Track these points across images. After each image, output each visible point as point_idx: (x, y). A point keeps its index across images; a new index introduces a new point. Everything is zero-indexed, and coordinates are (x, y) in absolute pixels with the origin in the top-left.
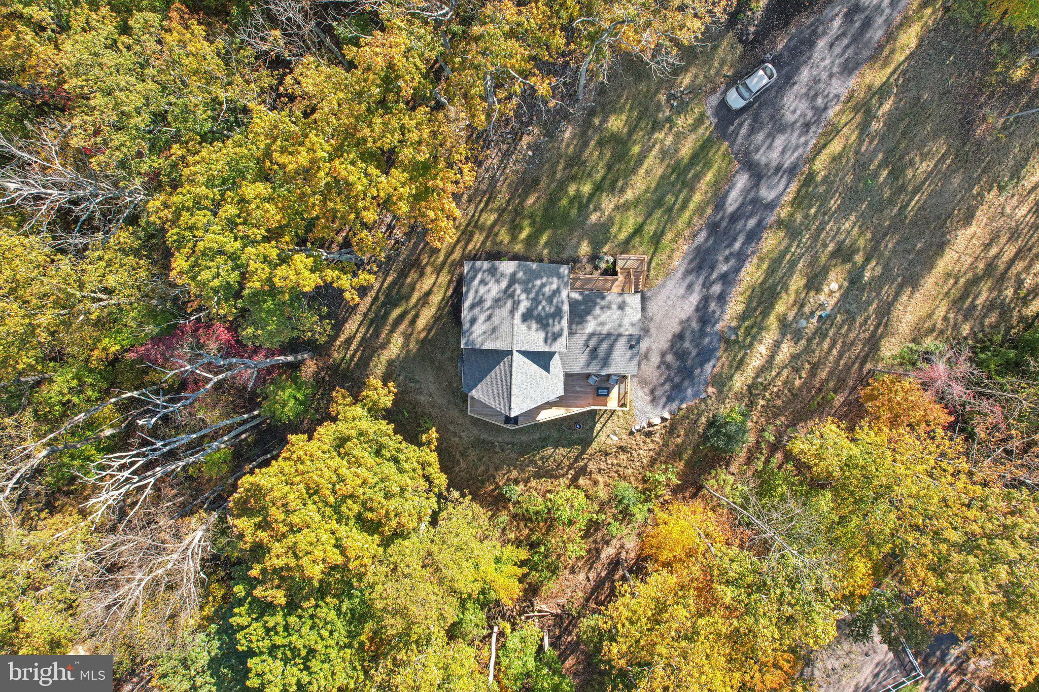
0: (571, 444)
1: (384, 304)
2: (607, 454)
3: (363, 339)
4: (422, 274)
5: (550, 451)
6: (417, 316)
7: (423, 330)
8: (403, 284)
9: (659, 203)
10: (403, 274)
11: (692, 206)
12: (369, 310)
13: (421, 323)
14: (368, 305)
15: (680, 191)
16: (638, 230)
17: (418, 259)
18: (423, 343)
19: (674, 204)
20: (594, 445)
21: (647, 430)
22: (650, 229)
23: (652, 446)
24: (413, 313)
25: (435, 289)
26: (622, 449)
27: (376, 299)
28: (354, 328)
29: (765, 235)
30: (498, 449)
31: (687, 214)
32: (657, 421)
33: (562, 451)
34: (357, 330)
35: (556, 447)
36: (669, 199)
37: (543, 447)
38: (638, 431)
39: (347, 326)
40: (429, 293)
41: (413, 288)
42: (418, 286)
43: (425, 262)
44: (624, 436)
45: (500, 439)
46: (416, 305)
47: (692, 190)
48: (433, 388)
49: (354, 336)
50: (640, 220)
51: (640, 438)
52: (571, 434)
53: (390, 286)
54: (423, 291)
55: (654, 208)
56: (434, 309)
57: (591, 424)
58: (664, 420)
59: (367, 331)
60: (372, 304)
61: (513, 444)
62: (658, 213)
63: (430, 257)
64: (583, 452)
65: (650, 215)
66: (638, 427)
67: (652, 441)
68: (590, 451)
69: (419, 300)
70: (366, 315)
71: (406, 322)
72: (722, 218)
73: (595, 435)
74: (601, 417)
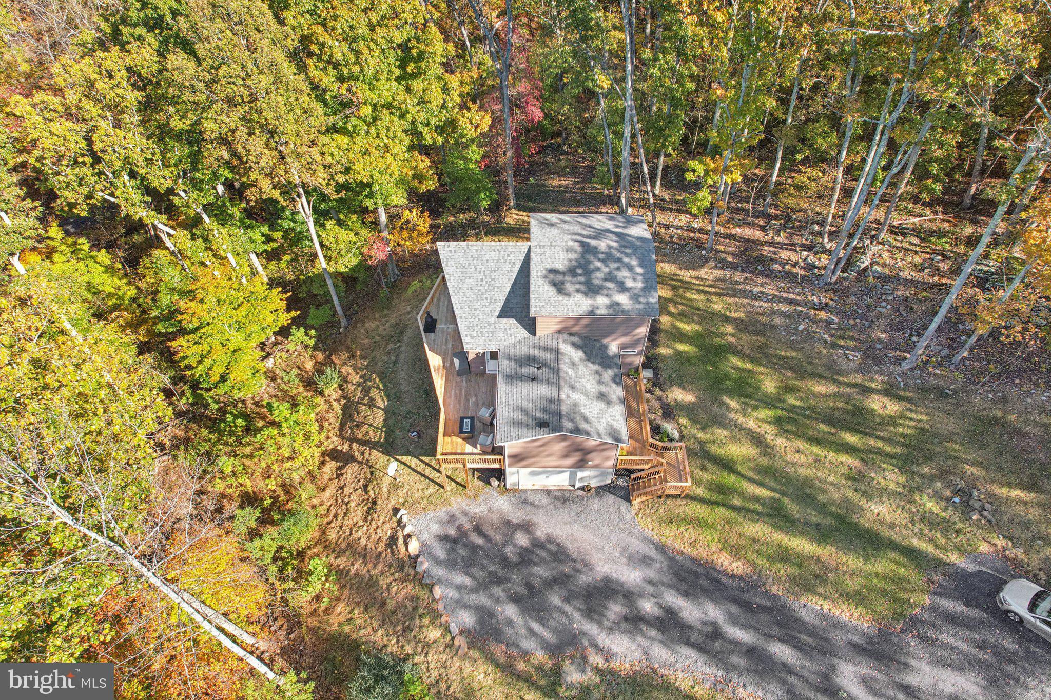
0: (388, 426)
21: (399, 536)
26: (373, 505)
32: (413, 548)
33: (379, 419)
35: (386, 410)
38: (399, 522)
44: (391, 502)
51: (387, 530)
52: (404, 429)
57: (417, 453)
58: (415, 561)
64: (373, 447)
66: (405, 519)
68: (374, 456)
73: (399, 458)
74: (427, 464)
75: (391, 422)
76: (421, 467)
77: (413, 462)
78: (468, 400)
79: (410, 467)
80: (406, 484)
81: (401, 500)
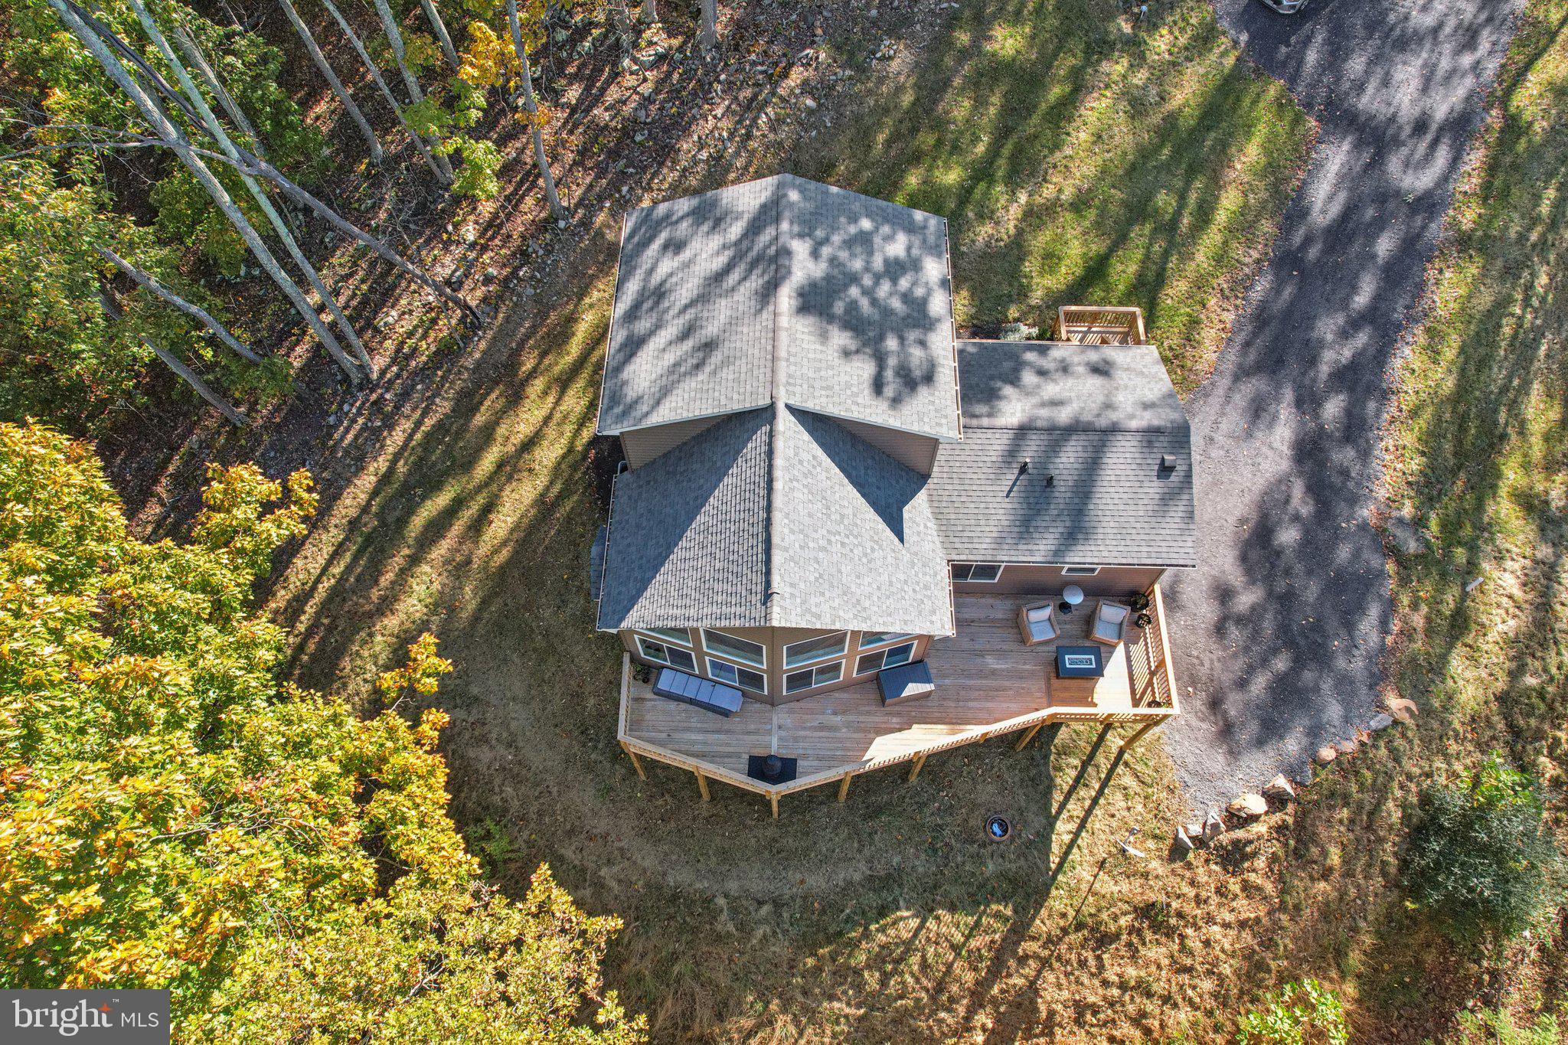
0: (974, 898)
1: (406, 488)
2: (1103, 940)
3: (335, 593)
4: (515, 398)
5: (906, 923)
6: (488, 509)
7: (504, 543)
8: (463, 430)
9: (1139, 210)
10: (467, 404)
11: (1221, 217)
12: (365, 509)
13: (502, 524)
14: (363, 497)
15: (1188, 183)
16: (1095, 272)
17: (513, 364)
18: (499, 581)
19: (1178, 213)
20: (1058, 901)
21: (1225, 838)
22: (1125, 270)
23: (1246, 908)
24: (481, 500)
25: (551, 432)
26: (1150, 914)
27: (385, 479)
28: (315, 569)
29: (1432, 273)
30: (725, 924)
31: (1212, 238)
32: (1256, 804)
33: (948, 925)
34: (324, 570)
35: (926, 911)
36: (1164, 200)
37: (883, 912)
38: (1200, 842)
39: (299, 562)
40: (529, 444)
41: (487, 434)
42: (502, 431)
43: (528, 365)
44: (1156, 866)
45: (733, 886)
46: (491, 478)
47: (1216, 184)
48: (519, 717)
49: (314, 588)
50: (1097, 247)
51: (1208, 873)
52: (977, 858)
53: (428, 436)
54: (517, 440)
55: (1130, 223)
56: (542, 482)
57: (1038, 822)
58: (1276, 800)
59: (349, 569)
60: (375, 493)
61: (778, 904)
62: (1140, 234)
63: (544, 354)
64: (1019, 931)
65: (1121, 240)
66: (1196, 829)
67: (1246, 886)
68: (1045, 924)
69: (500, 465)
70: (353, 524)
71: (457, 528)
72: (1308, 241)
73: (1054, 860)
74: (1068, 796)
75: (955, 892)
76: (1075, 808)
77: (1063, 829)
78: (994, 673)
79: (1077, 834)
80: (1117, 837)
81: (1151, 844)
